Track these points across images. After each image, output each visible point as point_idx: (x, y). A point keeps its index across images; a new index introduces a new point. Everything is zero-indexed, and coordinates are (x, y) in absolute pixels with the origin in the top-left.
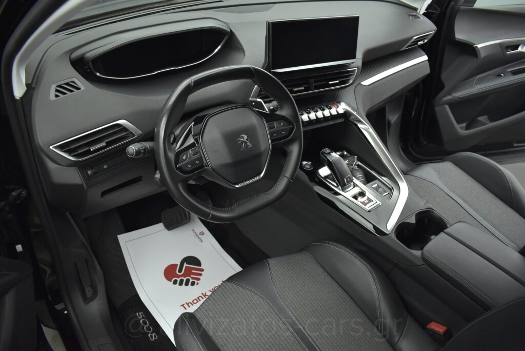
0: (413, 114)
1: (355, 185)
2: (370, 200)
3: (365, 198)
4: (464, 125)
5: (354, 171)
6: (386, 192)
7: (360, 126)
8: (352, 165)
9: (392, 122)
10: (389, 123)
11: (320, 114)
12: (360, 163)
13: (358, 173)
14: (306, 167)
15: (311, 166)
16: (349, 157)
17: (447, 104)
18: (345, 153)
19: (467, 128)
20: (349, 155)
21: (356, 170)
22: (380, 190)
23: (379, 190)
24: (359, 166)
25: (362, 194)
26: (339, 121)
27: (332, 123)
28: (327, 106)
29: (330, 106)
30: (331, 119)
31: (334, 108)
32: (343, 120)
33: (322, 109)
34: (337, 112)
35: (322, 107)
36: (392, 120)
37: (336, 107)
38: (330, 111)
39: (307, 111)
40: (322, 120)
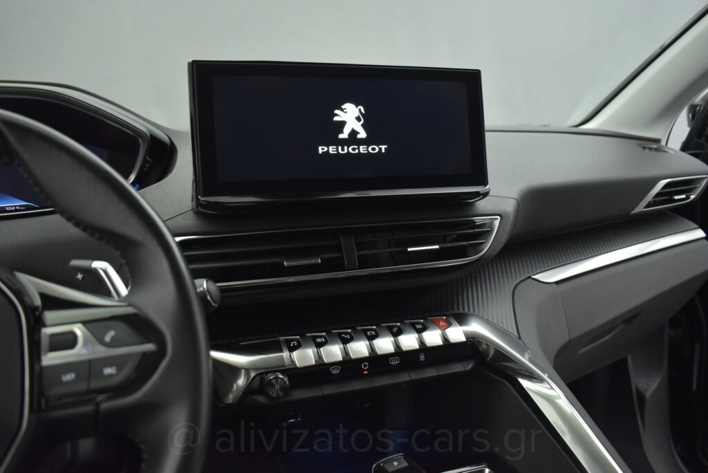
9: (648, 395)
10: (641, 397)
11: (384, 345)
18: (487, 471)
26: (457, 368)
27: (431, 373)
28: (410, 323)
29: (422, 324)
30: (422, 358)
31: (433, 329)
32: (469, 367)
33: (395, 330)
34: (445, 339)
35: (396, 326)
36: (646, 390)
37: (440, 327)
38: (422, 337)
39: (346, 333)
40: (395, 362)
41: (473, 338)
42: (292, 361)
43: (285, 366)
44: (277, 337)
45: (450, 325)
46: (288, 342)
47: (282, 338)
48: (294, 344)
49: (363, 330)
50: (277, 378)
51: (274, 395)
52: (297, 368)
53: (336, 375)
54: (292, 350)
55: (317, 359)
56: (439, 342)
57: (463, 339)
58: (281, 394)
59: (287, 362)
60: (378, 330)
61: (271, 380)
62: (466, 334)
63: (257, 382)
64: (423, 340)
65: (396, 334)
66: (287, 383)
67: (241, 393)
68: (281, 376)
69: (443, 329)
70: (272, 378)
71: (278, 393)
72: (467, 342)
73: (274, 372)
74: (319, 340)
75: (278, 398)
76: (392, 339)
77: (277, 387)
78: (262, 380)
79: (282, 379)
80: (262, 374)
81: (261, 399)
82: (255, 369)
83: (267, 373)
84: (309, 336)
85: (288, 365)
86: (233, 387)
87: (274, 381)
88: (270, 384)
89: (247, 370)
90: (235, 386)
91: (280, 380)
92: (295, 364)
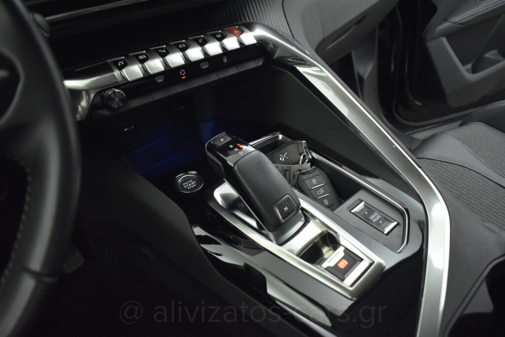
0: (393, 68)
1: (307, 217)
2: (352, 259)
3: (340, 252)
4: (469, 66)
5: (304, 177)
6: (390, 221)
7: (301, 69)
8: (298, 163)
9: (365, 76)
10: (361, 79)
11: (195, 53)
12: (315, 155)
13: (314, 181)
14: (185, 185)
15: (198, 181)
16: (290, 144)
17: (443, 36)
18: (281, 137)
19: (474, 70)
20: (290, 140)
21: (308, 172)
22: (375, 217)
23: (372, 217)
24: (313, 162)
25: (329, 239)
26: (252, 65)
27: (233, 71)
28: (211, 34)
29: (221, 34)
30: (225, 60)
31: (230, 37)
32: (261, 63)
33: (200, 41)
34: (241, 43)
35: (201, 38)
36: (364, 74)
37: (235, 35)
38: (223, 43)
39: (162, 49)
40: (205, 66)
41: (262, 40)
42: (124, 77)
43: (118, 83)
44: (105, 60)
45: (242, 32)
46: (116, 63)
47: (109, 61)
48: (121, 64)
49: (175, 44)
50: (114, 92)
51: (116, 107)
52: (129, 83)
53: (161, 83)
54: (120, 68)
55: (144, 72)
56: (237, 46)
57: (255, 41)
58: (121, 104)
59: (119, 78)
60: (187, 43)
61: (110, 95)
62: (256, 38)
63: (98, 99)
64: (225, 46)
65: (202, 44)
66: (124, 95)
67: (86, 112)
68: (117, 90)
69: (238, 36)
70: (110, 93)
71: (118, 104)
72: (257, 43)
73: (110, 88)
74: (141, 57)
75: (119, 108)
76: (200, 48)
77: (117, 100)
78: (102, 97)
79: (119, 93)
80: (100, 92)
81: (105, 112)
82: (94, 89)
83: (105, 90)
84: (132, 56)
85: (121, 81)
86: (78, 109)
87: (113, 96)
88: (110, 98)
89: (87, 91)
90: (80, 107)
91: (117, 94)
92: (127, 79)
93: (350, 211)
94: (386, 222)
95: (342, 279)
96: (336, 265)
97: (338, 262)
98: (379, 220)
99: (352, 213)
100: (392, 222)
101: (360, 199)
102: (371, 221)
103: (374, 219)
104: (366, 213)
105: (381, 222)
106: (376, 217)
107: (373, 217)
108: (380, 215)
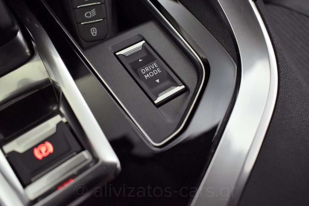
6: (173, 82)
22: (150, 71)
93: (115, 54)
94: (167, 83)
95: (25, 182)
96: (30, 151)
97: (36, 146)
98: (156, 77)
99: (117, 56)
100: (177, 85)
101: (140, 35)
102: (141, 76)
103: (148, 73)
104: (140, 60)
105: (158, 81)
106: (152, 70)
107: (147, 69)
108: (161, 68)
